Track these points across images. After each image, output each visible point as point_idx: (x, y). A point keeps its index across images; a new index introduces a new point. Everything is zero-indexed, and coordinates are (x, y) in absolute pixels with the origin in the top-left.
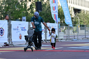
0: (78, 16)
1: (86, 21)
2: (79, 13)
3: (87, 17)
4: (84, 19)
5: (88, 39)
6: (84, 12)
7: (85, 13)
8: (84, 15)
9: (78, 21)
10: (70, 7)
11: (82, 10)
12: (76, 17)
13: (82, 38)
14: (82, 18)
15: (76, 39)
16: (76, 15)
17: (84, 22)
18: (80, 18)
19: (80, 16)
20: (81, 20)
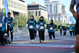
0: (17, 18)
1: (24, 22)
2: (17, 15)
3: (24, 19)
4: (22, 21)
5: (24, 37)
6: (22, 14)
7: (23, 16)
8: (21, 17)
9: (17, 22)
10: (10, 10)
11: (20, 13)
12: (15, 19)
13: (19, 37)
14: (20, 20)
15: (15, 38)
16: (15, 17)
17: (22, 23)
18: (18, 20)
19: (18, 18)
20: (19, 22)
